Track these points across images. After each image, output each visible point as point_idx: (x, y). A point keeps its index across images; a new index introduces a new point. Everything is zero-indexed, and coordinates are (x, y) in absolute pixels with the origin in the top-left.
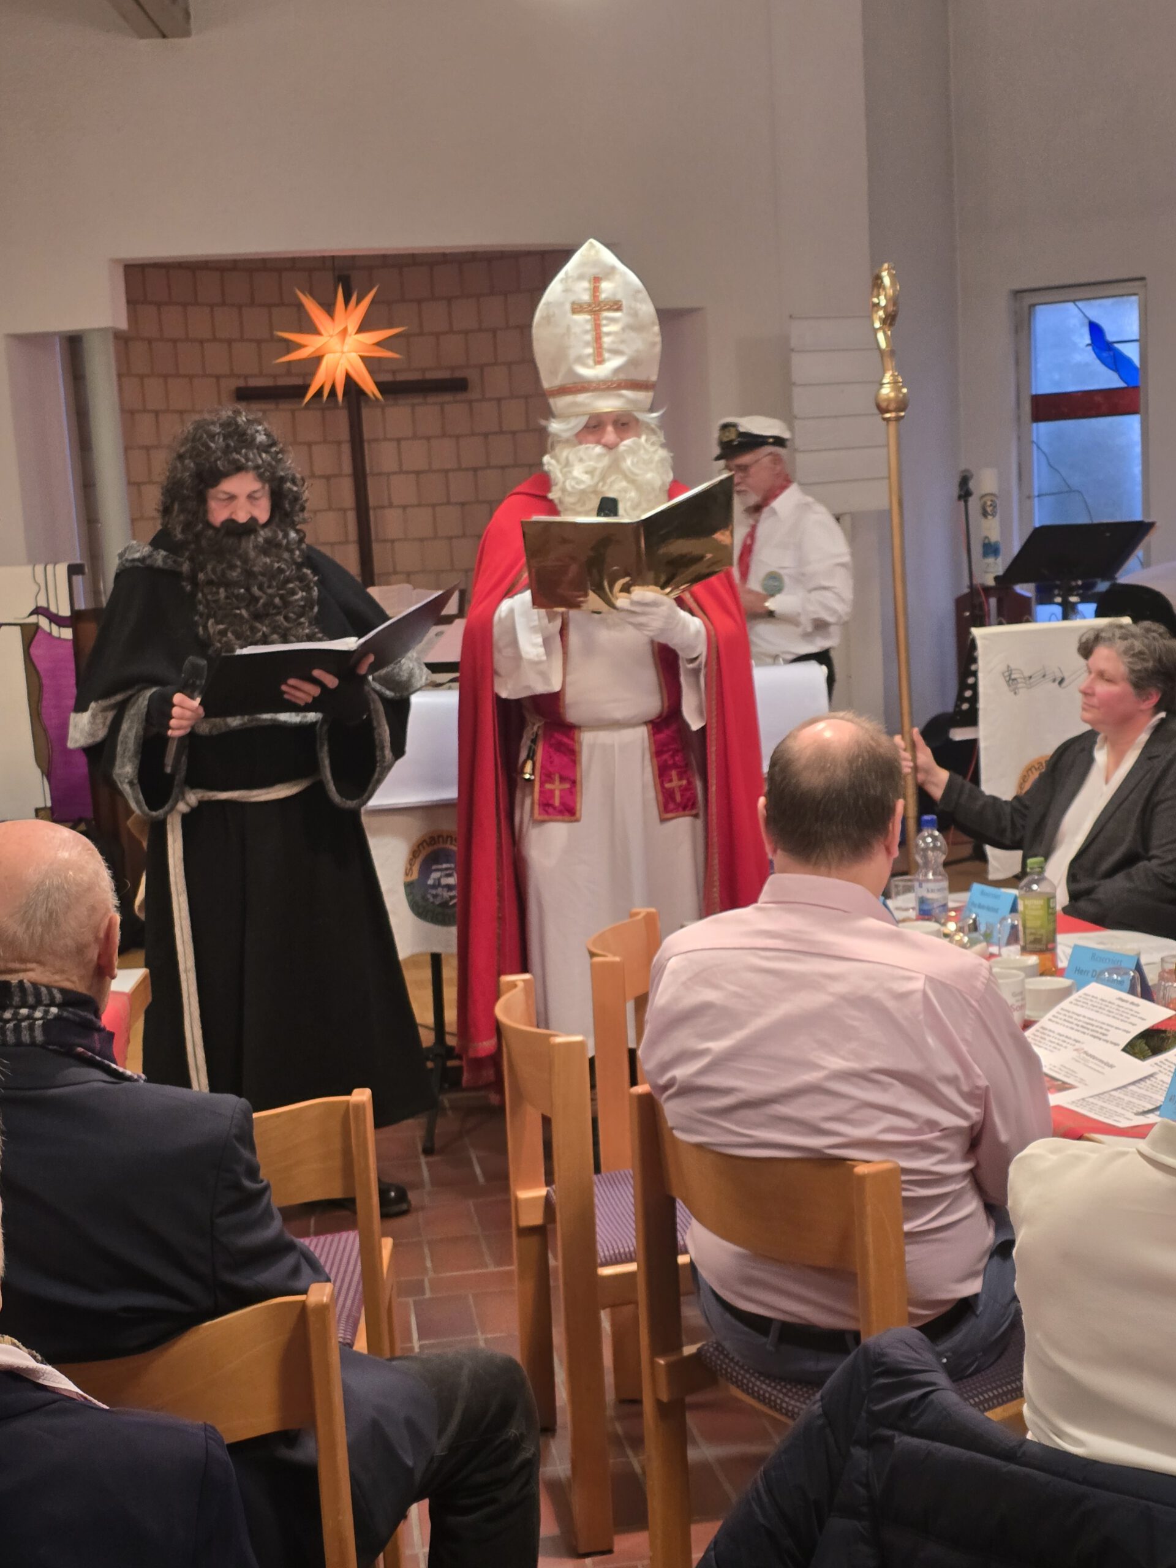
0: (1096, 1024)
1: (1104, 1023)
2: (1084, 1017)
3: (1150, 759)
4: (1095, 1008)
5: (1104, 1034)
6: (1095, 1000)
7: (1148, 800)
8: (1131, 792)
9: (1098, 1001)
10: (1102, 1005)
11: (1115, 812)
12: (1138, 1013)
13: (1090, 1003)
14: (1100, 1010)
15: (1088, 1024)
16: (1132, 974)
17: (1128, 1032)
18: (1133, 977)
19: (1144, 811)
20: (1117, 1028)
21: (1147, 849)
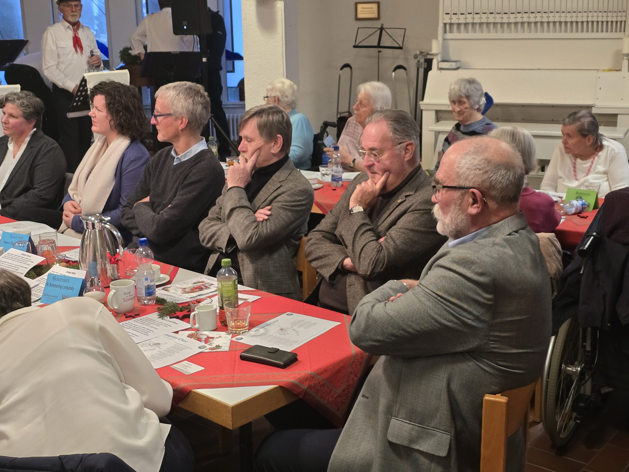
0: (13, 266)
1: (16, 265)
2: (8, 263)
3: (31, 148)
4: (13, 259)
5: (17, 270)
6: (12, 255)
7: (32, 165)
8: (24, 162)
9: (14, 256)
10: (15, 258)
11: (18, 170)
12: (30, 260)
13: (10, 257)
14: (15, 260)
15: (10, 266)
16: (27, 243)
17: (26, 268)
18: (28, 244)
19: (30, 169)
20: (22, 267)
21: (33, 185)
